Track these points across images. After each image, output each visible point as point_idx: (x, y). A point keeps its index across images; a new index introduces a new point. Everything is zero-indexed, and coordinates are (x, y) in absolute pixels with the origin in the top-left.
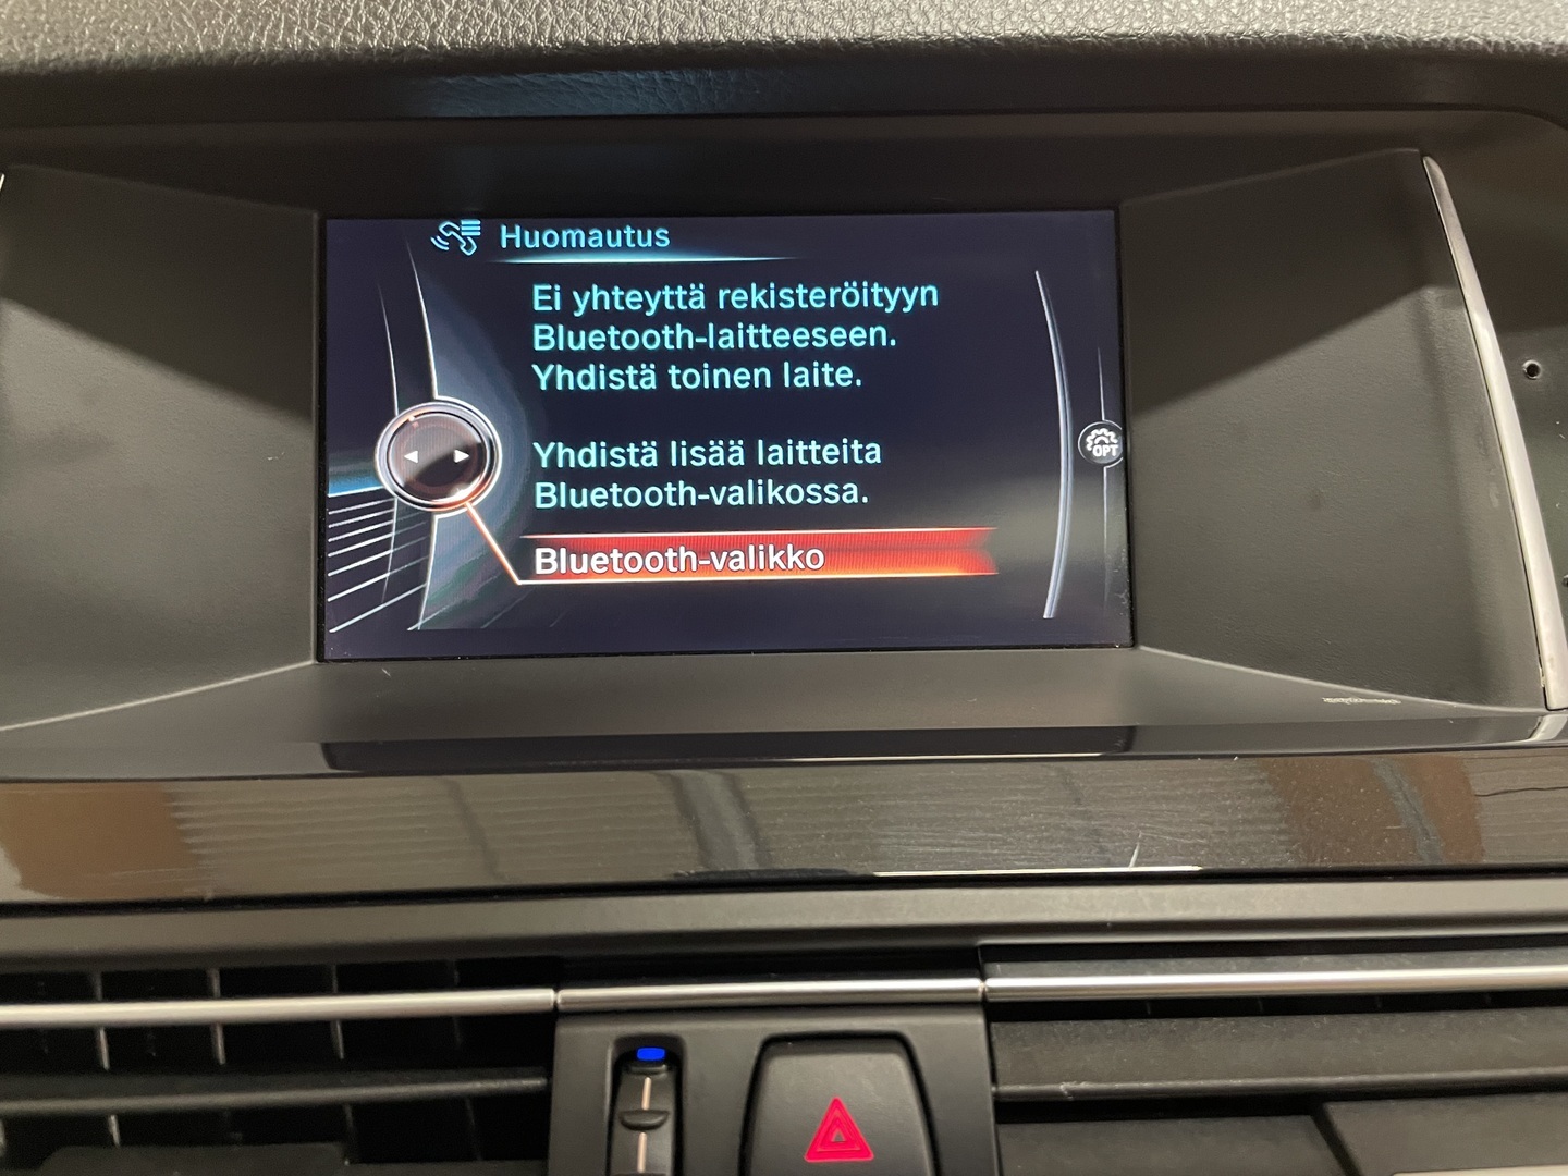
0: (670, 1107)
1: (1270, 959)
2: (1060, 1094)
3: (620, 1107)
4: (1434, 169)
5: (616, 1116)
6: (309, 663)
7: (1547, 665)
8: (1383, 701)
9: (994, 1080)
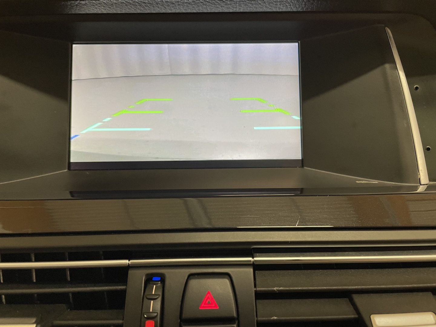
0: (161, 293)
1: (337, 253)
2: (274, 291)
3: (146, 294)
4: (389, 31)
5: (145, 296)
6: (66, 170)
7: (420, 172)
8: (373, 182)
9: (255, 286)
